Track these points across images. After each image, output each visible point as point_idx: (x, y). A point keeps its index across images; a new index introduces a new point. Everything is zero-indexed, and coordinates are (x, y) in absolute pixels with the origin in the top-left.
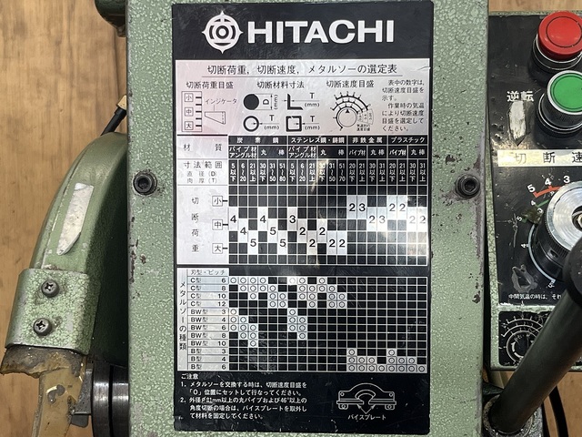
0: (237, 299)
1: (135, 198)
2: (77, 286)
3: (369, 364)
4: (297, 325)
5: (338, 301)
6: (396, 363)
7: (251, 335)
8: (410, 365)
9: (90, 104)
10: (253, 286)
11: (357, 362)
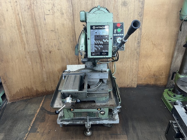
0: (95, 47)
1: (88, 40)
2: (84, 46)
3: (104, 51)
4: (99, 49)
5: (102, 47)
6: (106, 51)
7: (96, 49)
8: (107, 51)
9: (71, 22)
10: (96, 46)
11: (103, 51)
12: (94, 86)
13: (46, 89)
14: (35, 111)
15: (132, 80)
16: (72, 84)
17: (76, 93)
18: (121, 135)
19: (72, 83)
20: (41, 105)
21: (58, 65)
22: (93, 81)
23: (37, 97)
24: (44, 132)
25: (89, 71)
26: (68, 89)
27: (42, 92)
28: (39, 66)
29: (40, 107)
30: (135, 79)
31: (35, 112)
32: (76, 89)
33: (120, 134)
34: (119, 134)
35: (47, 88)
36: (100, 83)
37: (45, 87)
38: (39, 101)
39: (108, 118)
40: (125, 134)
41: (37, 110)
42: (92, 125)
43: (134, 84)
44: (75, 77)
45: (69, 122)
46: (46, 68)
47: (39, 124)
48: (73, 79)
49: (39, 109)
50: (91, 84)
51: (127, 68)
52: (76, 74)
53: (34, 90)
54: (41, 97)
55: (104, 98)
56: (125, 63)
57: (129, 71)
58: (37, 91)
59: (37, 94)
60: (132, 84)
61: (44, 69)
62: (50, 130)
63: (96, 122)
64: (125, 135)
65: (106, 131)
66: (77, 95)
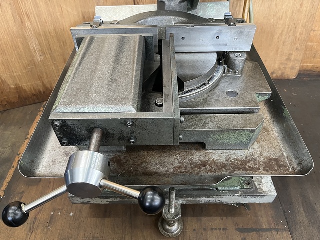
12: (199, 82)
13: (44, 85)
14: (15, 147)
15: (289, 59)
16: (107, 77)
17: (124, 122)
18: (274, 233)
19: (105, 68)
20: (32, 131)
21: (70, 10)
22: (193, 62)
23: (23, 106)
24: (36, 218)
25: (173, 20)
26: (84, 103)
27: (34, 92)
28: (10, 12)
29: (29, 137)
30: (297, 56)
31: (15, 153)
32: (123, 100)
33: (270, 230)
34: (266, 230)
35: (46, 81)
36: (221, 70)
37: (40, 78)
38: (28, 117)
39: (238, 188)
40: (285, 230)
41: (19, 147)
42: (183, 205)
43: (292, 68)
44: (122, 43)
45: (110, 200)
46: (33, 20)
47: (23, 192)
48: (113, 52)
49: (27, 141)
50: (188, 72)
51: (282, 22)
52: (126, 31)
53: (10, 89)
54: (33, 107)
55: (247, 133)
56: (276, 5)
57: (286, 30)
58: (19, 89)
59: (20, 98)
60: (285, 68)
61: (28, 24)
62: (54, 211)
63: (198, 199)
64: (285, 234)
65: (225, 218)
66: (132, 132)
